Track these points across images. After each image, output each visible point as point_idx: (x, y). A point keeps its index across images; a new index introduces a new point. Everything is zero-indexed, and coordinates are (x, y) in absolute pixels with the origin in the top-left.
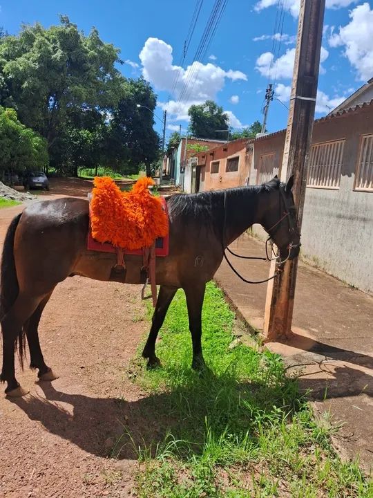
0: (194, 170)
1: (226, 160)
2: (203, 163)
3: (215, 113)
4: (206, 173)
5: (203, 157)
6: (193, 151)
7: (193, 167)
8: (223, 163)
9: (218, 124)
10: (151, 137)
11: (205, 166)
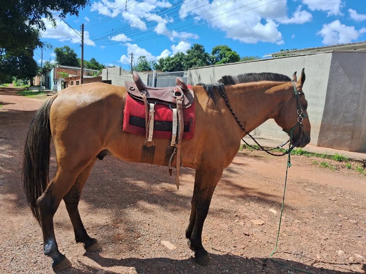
0: (63, 83)
1: (76, 81)
2: (67, 81)
3: (69, 52)
4: (68, 85)
5: (67, 79)
6: (61, 75)
7: (62, 82)
8: (75, 82)
9: (71, 58)
10: (33, 64)
11: (68, 82)
